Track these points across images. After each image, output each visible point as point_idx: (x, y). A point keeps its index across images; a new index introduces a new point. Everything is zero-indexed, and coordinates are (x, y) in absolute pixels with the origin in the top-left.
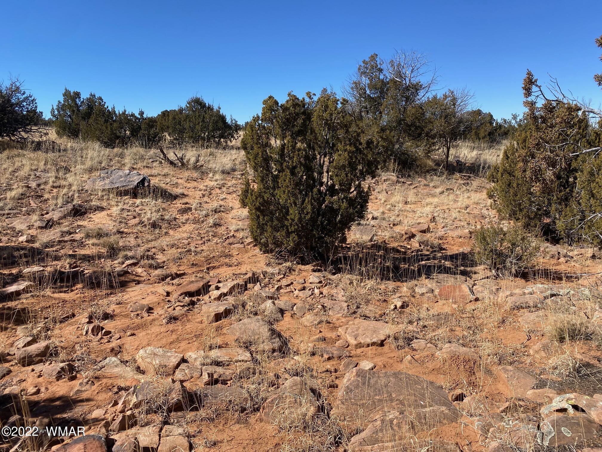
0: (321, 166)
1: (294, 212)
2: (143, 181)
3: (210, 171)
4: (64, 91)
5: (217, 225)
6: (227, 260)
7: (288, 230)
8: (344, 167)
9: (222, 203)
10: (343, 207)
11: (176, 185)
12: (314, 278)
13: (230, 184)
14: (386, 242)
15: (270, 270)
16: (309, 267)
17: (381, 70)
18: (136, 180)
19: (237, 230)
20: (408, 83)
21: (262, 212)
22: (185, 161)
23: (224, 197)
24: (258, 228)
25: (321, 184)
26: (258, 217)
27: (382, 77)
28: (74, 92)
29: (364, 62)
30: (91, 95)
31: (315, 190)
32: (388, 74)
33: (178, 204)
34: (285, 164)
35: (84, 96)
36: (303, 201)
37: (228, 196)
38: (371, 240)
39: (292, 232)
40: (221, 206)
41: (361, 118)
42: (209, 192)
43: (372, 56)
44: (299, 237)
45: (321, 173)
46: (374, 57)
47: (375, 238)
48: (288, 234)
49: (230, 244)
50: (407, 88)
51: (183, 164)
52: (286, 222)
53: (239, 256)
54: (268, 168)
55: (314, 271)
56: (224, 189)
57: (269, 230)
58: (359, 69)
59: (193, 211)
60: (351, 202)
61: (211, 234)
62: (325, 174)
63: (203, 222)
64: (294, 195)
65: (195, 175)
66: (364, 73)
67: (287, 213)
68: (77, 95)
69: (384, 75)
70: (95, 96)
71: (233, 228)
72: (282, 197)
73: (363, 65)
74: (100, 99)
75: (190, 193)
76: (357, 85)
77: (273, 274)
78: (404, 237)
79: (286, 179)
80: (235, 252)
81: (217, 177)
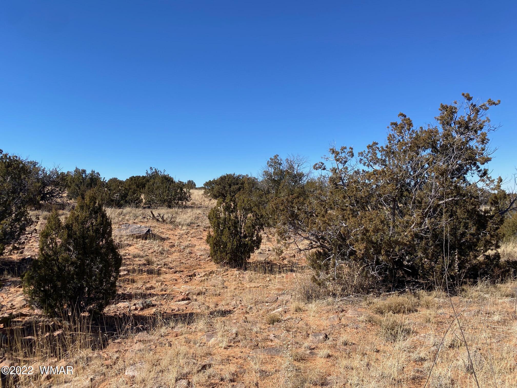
0: (241, 226)
1: (229, 245)
2: (149, 231)
3: (180, 224)
4: (75, 169)
5: (190, 253)
6: (199, 267)
7: (227, 253)
8: (250, 226)
9: (190, 242)
10: (249, 243)
11: (162, 233)
12: (237, 272)
13: (191, 232)
14: (272, 261)
15: (219, 270)
16: (235, 269)
17: (280, 164)
18: (145, 230)
19: (201, 255)
20: (295, 173)
21: (216, 245)
22: (165, 219)
23: (190, 239)
24: (214, 252)
25: (241, 233)
26: (214, 247)
27: (281, 168)
28: (82, 170)
29: (271, 159)
30: (92, 171)
31: (238, 236)
32: (284, 167)
33: (167, 243)
34: (226, 226)
35: (88, 172)
36: (233, 241)
37: (192, 239)
38: (265, 260)
39: (229, 253)
40: (190, 244)
41: (268, 192)
42: (181, 237)
43: (275, 156)
44: (231, 255)
45: (241, 229)
46: (276, 157)
47: (267, 259)
48: (227, 254)
49: (200, 260)
50: (295, 176)
51: (164, 221)
52: (226, 249)
53: (204, 265)
54: (219, 227)
55: (237, 270)
56: (189, 235)
57: (219, 252)
58: (268, 163)
59: (176, 246)
60: (253, 241)
61: (189, 257)
62: (243, 229)
63: (183, 251)
64: (230, 238)
65: (171, 227)
66: (270, 165)
67: (227, 245)
68: (84, 171)
69: (283, 167)
70: (94, 172)
71: (199, 254)
72: (224, 239)
73: (270, 161)
74: (98, 173)
75: (171, 237)
76: (266, 173)
77: (220, 271)
78: (281, 259)
79: (226, 232)
80: (202, 264)
81: (184, 228)
